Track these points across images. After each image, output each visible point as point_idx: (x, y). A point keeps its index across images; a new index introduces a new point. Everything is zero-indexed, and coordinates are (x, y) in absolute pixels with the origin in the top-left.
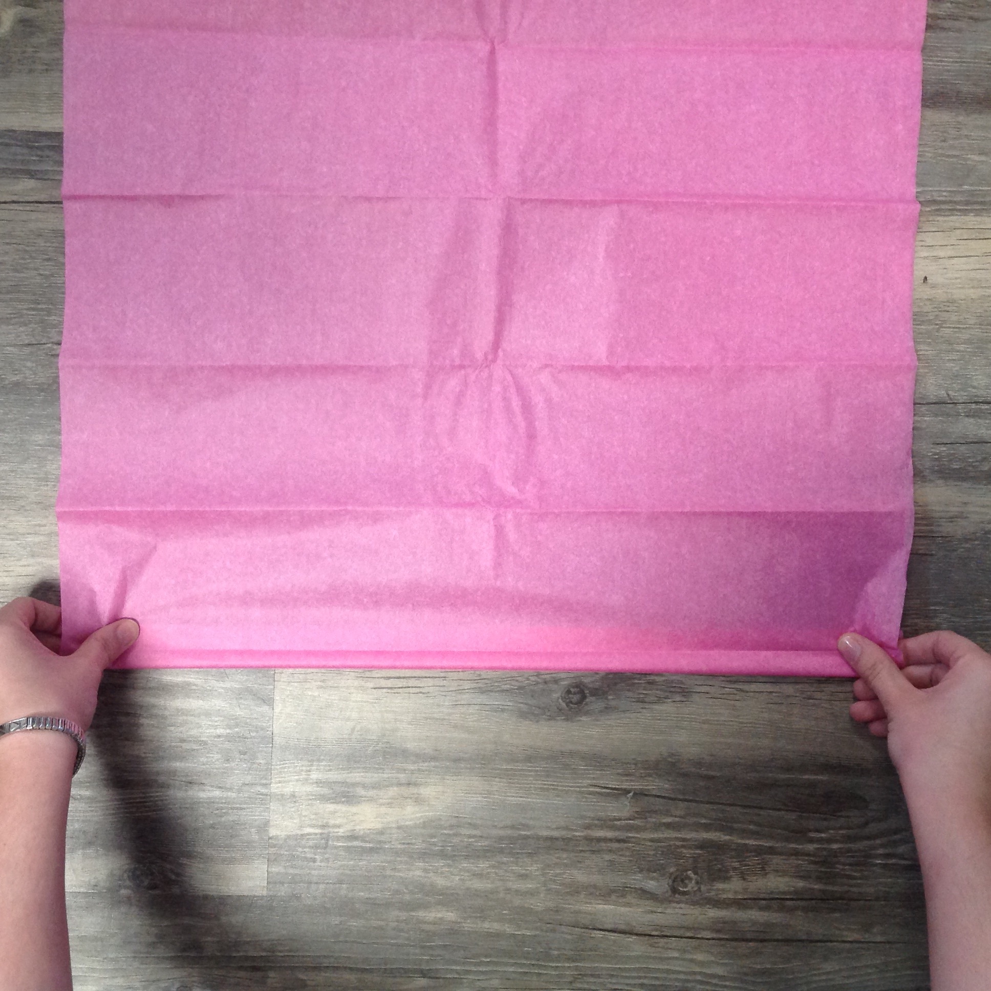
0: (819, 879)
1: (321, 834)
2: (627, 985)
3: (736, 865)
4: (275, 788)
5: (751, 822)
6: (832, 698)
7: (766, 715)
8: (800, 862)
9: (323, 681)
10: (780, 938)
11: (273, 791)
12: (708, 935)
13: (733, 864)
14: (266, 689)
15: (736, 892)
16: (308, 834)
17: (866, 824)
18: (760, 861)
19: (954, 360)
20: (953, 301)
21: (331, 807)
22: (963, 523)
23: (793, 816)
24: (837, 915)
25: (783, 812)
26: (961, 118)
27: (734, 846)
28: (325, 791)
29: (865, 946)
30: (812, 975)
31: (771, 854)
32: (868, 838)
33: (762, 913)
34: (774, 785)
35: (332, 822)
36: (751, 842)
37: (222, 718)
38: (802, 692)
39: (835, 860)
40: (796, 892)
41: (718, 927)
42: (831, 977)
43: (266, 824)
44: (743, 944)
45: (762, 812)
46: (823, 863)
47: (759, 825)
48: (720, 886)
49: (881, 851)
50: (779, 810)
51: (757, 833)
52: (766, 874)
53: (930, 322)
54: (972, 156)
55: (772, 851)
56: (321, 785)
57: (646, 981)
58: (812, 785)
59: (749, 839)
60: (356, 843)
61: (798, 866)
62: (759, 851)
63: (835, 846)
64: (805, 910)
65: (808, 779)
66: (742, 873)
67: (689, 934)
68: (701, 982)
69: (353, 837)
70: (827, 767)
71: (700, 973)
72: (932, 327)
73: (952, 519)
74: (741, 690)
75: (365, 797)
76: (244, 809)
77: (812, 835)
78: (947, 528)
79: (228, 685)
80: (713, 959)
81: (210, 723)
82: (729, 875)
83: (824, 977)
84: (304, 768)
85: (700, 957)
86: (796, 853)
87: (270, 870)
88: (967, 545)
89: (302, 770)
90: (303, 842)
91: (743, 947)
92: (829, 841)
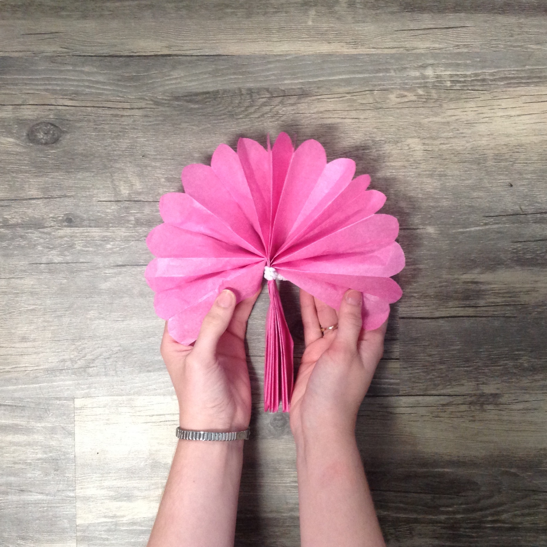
1: (112, 522)
3: (392, 531)
4: (79, 492)
5: (401, 502)
6: (452, 416)
8: (435, 528)
9: (108, 420)
11: (77, 495)
14: (69, 427)
16: (102, 523)
18: (408, 528)
19: (524, 185)
20: (521, 145)
21: (118, 504)
22: (535, 294)
23: (429, 497)
26: (522, 20)
28: (112, 493)
35: (118, 514)
37: (40, 447)
38: (432, 413)
43: (75, 516)
49: (490, 518)
51: (405, 509)
53: (506, 160)
54: (531, 46)
55: (416, 521)
56: (109, 490)
60: (135, 527)
61: (434, 531)
62: (408, 521)
63: (459, 516)
65: (438, 471)
66: (396, 536)
69: (134, 523)
72: (508, 163)
73: (528, 292)
75: (140, 496)
76: (59, 507)
77: (442, 509)
78: (524, 299)
79: (43, 424)
81: (33, 451)
84: (97, 479)
88: (539, 310)
89: (97, 480)
90: (100, 528)
92: (454, 513)
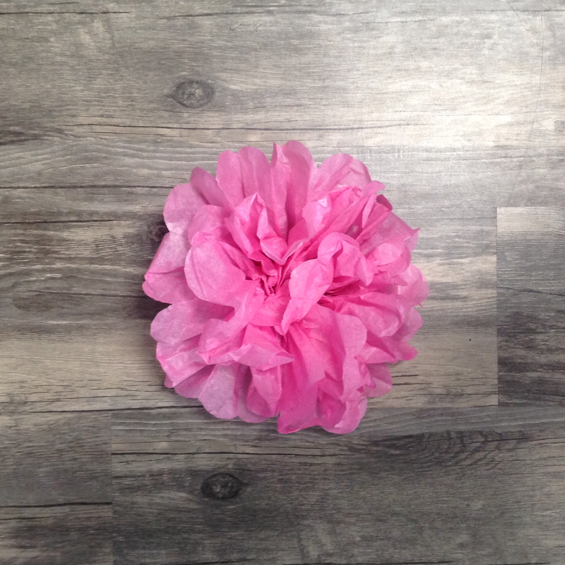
0: (50, 239)
2: (204, 147)
7: (102, 370)
10: (79, 189)
12: (138, 190)
13: (123, 249)
15: (119, 225)
17: (13, 286)
24: (32, 210)
25: (84, 292)
27: (123, 263)
29: (7, 185)
30: (50, 159)
31: (92, 258)
32: (11, 274)
33: (96, 210)
34: (92, 315)
36: (108, 267)
39: (38, 255)
40: (68, 228)
41: (131, 197)
42: (34, 158)
44: (109, 183)
45: (102, 292)
46: (47, 253)
47: (102, 281)
48: (131, 231)
50: (87, 294)
52: (95, 241)
57: (188, 150)
58: (62, 316)
59: (110, 270)
64: (60, 213)
67: (155, 190)
68: (141, 150)
70: (49, 331)
71: (143, 158)
74: (122, 389)
80: (134, 170)
82: (125, 240)
83: (40, 157)
85: (145, 172)
86: (70, 259)
87: (495, 228)
91: (109, 180)
